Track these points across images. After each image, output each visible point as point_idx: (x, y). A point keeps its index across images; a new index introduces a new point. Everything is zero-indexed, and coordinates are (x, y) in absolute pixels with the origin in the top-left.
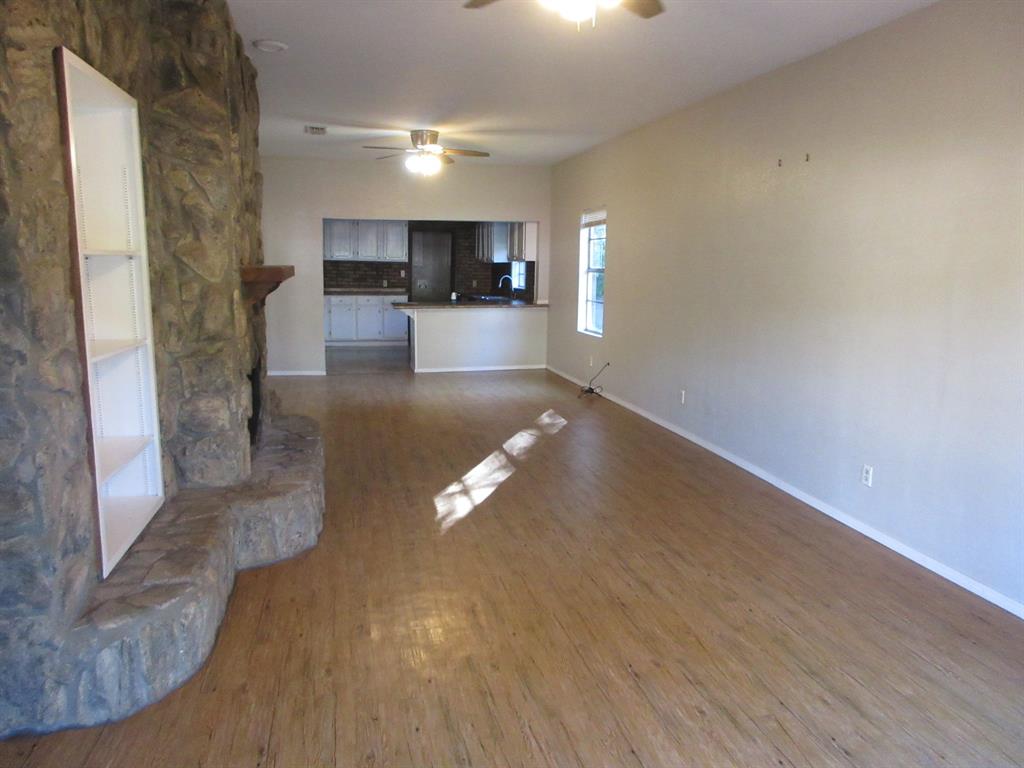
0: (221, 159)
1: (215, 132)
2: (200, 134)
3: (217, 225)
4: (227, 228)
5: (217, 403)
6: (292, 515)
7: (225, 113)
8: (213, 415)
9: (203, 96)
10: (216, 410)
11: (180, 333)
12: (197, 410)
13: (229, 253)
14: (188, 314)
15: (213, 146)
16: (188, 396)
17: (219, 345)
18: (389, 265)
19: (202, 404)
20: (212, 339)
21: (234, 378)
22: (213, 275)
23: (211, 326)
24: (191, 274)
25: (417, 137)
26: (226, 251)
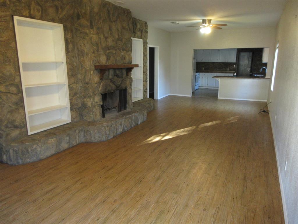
0: (88, 37)
1: (87, 30)
2: (84, 31)
3: (87, 54)
4: (89, 55)
5: (88, 100)
6: (96, 131)
7: (88, 24)
8: (87, 103)
9: (84, 21)
10: (88, 102)
11: (81, 81)
12: (84, 101)
13: (90, 61)
14: (83, 77)
15: (86, 33)
16: (83, 97)
17: (89, 85)
18: (230, 63)
19: (85, 100)
20: (87, 83)
21: (92, 94)
22: (87, 67)
23: (87, 80)
24: (83, 67)
25: (204, 21)
26: (89, 61)
